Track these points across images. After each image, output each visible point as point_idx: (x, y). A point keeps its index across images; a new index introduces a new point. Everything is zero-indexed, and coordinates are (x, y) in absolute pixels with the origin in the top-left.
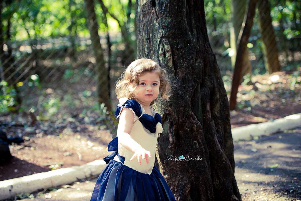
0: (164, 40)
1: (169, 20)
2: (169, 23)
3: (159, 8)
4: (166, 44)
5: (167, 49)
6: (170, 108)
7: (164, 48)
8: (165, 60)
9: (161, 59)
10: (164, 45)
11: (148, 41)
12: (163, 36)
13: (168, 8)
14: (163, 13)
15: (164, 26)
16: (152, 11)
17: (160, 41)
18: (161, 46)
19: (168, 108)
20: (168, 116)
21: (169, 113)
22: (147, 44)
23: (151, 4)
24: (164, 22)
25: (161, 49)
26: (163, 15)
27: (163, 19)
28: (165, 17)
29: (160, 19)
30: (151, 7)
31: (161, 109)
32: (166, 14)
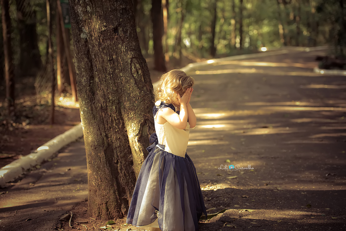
0: (134, 60)
1: (134, 44)
2: (135, 46)
3: (124, 34)
4: (137, 63)
5: (138, 67)
6: (149, 114)
7: (136, 66)
8: (139, 76)
9: (135, 75)
10: (136, 64)
11: (112, 62)
12: (133, 56)
13: (132, 35)
14: (129, 38)
15: (132, 48)
16: (116, 37)
17: (131, 61)
18: (133, 64)
19: (147, 115)
20: (146, 121)
21: (148, 119)
22: (110, 64)
23: (113, 31)
24: (131, 46)
25: (133, 67)
26: (129, 40)
27: (130, 43)
28: (131, 41)
29: (126, 43)
30: (113, 33)
31: (140, 116)
32: (132, 39)
